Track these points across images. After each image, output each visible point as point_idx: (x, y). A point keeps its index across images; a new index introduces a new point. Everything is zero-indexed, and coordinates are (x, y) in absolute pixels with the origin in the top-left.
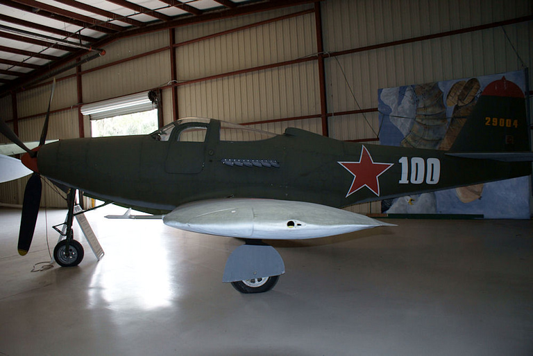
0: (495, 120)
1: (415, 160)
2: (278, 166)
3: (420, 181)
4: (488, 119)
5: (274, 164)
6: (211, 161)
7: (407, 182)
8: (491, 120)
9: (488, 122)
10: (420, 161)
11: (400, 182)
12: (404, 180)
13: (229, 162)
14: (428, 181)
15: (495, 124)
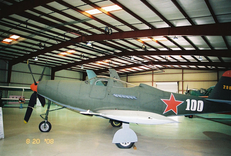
0: (227, 87)
1: (192, 101)
2: (136, 99)
3: (194, 110)
4: (224, 86)
5: (134, 98)
6: (109, 94)
7: (189, 110)
8: (226, 87)
9: (224, 87)
10: (195, 101)
11: (186, 109)
12: (188, 109)
13: (116, 96)
14: (198, 110)
15: (227, 88)
